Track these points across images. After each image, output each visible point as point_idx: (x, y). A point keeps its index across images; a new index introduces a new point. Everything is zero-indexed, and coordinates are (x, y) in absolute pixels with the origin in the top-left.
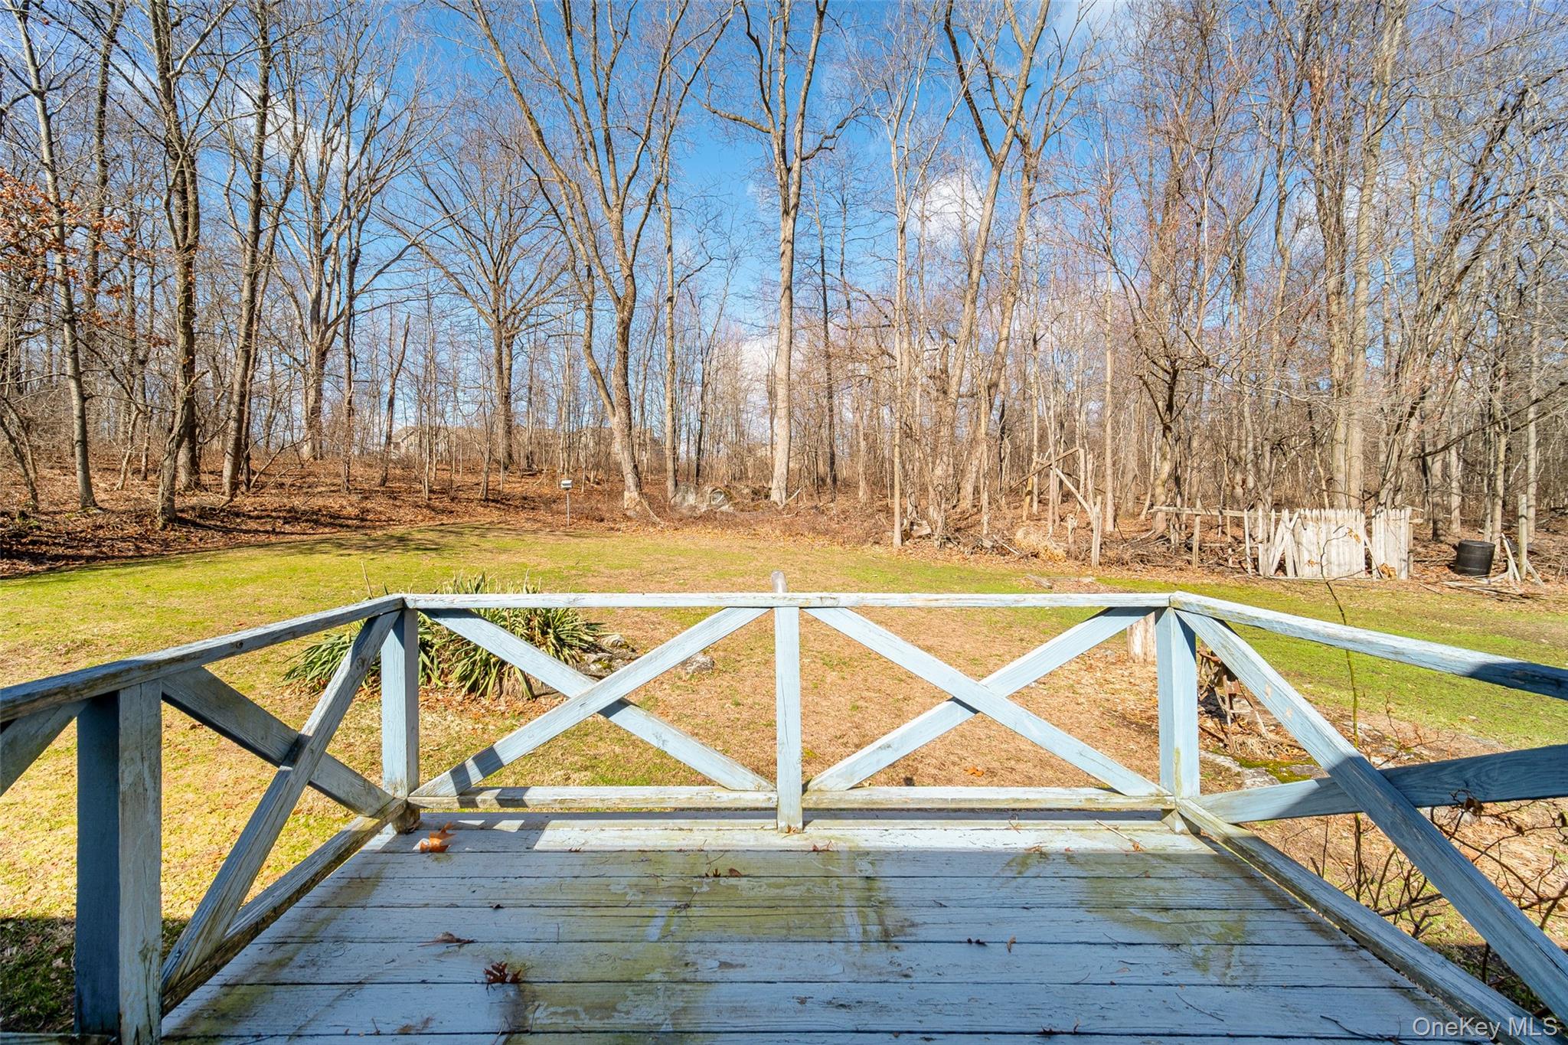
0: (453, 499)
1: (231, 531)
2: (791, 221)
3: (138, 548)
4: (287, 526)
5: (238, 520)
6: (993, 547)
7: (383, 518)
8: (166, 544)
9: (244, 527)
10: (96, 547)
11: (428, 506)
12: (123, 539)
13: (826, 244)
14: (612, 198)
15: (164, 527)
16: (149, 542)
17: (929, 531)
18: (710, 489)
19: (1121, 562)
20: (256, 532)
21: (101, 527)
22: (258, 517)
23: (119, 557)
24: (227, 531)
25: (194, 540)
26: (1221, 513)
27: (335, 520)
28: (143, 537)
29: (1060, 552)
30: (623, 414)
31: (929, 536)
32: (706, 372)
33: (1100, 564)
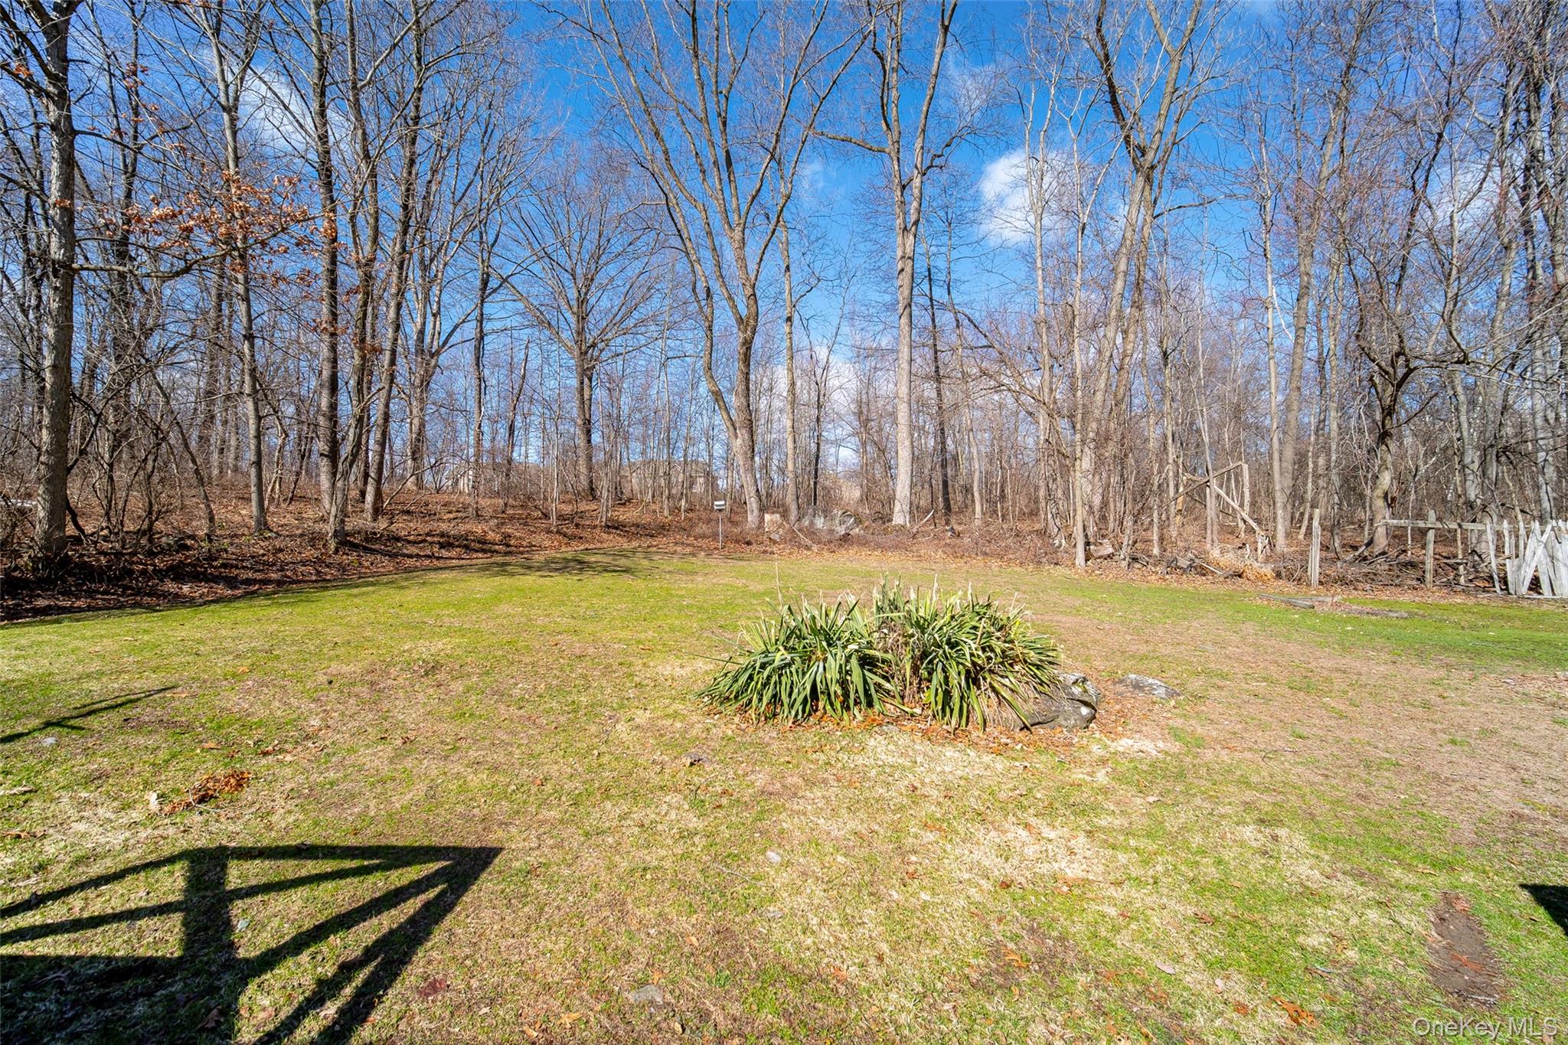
0: (577, 525)
1: (396, 555)
2: (911, 237)
3: (318, 573)
4: (443, 551)
5: (399, 545)
6: (1190, 566)
7: (525, 543)
8: (343, 568)
9: (405, 551)
10: (281, 571)
11: (558, 532)
12: (304, 563)
13: (932, 263)
14: (734, 218)
15: (336, 551)
16: (328, 566)
17: (1111, 550)
18: (840, 513)
19: (1342, 581)
20: (418, 556)
21: (281, 550)
22: (415, 542)
23: (305, 582)
24: (393, 556)
25: (366, 564)
26: (1460, 526)
27: (483, 546)
28: (320, 561)
29: (1268, 570)
30: (746, 436)
31: (1110, 556)
32: (822, 393)
33: (1321, 583)
